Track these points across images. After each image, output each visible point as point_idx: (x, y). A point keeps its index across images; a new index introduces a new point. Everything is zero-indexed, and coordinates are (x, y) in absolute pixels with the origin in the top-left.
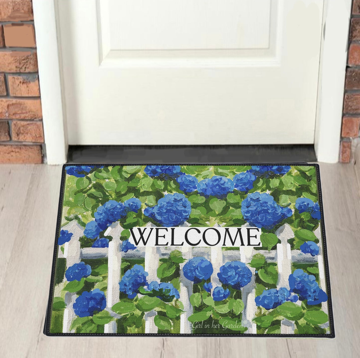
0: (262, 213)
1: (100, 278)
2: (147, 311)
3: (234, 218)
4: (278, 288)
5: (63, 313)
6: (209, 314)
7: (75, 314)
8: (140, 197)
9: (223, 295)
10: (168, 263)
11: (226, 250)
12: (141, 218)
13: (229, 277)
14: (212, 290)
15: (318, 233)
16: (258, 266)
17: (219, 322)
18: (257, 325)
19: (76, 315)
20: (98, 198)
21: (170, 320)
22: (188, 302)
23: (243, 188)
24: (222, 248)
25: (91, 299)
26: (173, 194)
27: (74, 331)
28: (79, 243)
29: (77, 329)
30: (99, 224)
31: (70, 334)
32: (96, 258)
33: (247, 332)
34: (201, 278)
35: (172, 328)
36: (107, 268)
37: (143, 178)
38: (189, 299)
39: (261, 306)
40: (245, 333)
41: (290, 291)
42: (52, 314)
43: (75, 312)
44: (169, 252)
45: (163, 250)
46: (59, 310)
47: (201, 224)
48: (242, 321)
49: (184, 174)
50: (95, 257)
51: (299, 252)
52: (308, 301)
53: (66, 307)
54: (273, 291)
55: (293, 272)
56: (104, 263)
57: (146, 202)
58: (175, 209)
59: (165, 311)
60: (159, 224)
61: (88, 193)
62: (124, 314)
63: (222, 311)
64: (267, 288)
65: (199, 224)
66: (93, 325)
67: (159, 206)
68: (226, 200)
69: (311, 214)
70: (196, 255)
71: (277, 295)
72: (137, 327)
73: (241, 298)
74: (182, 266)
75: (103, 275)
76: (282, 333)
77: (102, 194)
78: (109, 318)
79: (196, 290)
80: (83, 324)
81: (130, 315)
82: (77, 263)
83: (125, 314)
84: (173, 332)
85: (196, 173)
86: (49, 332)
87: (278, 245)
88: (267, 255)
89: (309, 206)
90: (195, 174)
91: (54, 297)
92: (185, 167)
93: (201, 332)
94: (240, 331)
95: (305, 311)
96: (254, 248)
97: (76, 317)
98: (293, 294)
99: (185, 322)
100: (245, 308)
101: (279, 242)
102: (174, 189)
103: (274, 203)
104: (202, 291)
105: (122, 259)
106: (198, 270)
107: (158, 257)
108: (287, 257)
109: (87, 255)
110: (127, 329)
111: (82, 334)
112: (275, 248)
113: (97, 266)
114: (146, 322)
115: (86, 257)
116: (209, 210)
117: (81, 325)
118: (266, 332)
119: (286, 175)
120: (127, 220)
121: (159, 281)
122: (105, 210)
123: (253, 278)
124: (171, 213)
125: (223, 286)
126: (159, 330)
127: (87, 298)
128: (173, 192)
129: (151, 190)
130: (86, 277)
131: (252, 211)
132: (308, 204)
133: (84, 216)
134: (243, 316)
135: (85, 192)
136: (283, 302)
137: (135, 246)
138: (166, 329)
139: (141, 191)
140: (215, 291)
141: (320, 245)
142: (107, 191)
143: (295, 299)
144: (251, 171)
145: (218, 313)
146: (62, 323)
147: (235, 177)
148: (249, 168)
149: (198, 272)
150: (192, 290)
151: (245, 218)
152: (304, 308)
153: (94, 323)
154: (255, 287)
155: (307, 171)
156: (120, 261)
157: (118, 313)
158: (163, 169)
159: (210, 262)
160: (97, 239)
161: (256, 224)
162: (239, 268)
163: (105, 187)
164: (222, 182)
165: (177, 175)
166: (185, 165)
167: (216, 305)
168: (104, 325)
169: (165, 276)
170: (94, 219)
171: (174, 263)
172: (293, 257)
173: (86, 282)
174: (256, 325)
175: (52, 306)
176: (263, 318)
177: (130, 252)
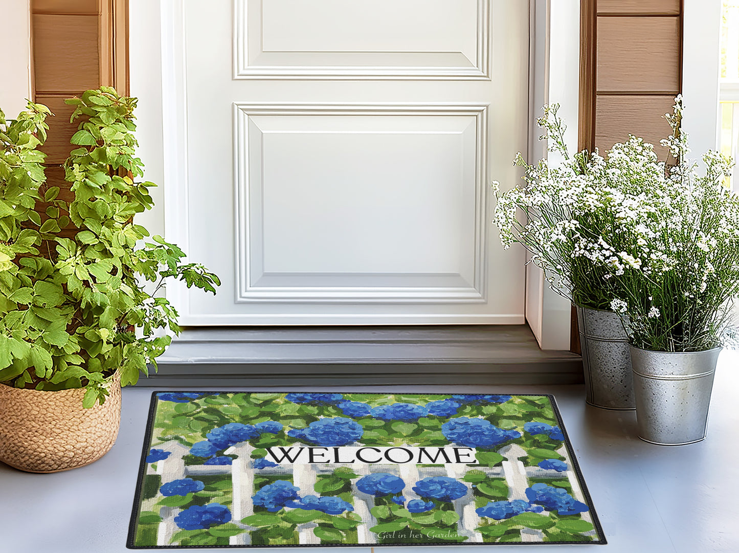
0: (475, 435)
1: (221, 493)
2: (300, 523)
3: (432, 439)
4: (510, 500)
5: (157, 527)
6: (403, 525)
7: (177, 527)
8: (280, 420)
9: (424, 507)
10: (331, 479)
11: (423, 467)
12: (284, 439)
13: (431, 490)
14: (406, 503)
15: (563, 451)
16: (475, 481)
17: (421, 532)
18: (483, 534)
19: (180, 528)
20: (212, 421)
21: (341, 532)
22: (368, 514)
23: (441, 414)
24: (417, 465)
25: (206, 512)
26: (333, 418)
27: (176, 543)
28: (183, 461)
29: (182, 542)
30: (214, 444)
31: (170, 546)
32: (212, 475)
33: (468, 541)
34: (386, 492)
35: (345, 539)
36: (231, 484)
37: (283, 404)
38: (370, 511)
39: (486, 517)
40: (464, 541)
41: (530, 503)
42: (137, 527)
43: (178, 525)
44: (332, 469)
45: (322, 467)
46: (149, 524)
47: (380, 444)
48: (458, 531)
49: (349, 401)
50: (210, 473)
51: (539, 468)
52: (559, 511)
53: (162, 520)
54: (502, 503)
55: (531, 486)
56: (225, 479)
57: (291, 425)
58: (338, 431)
59: (332, 523)
60: (312, 444)
61: (196, 416)
62: (262, 526)
63: (425, 522)
64: (493, 501)
65: (378, 444)
66: (210, 538)
67: (311, 428)
68: (417, 424)
69: (549, 436)
70: (377, 472)
71: (510, 506)
72: (284, 538)
73: (453, 510)
74: (353, 481)
75: (224, 491)
76: (523, 541)
77: (218, 418)
78: (236, 530)
79: (378, 503)
80: (192, 537)
81: (272, 527)
82: (179, 479)
83: (264, 526)
84: (346, 543)
85: (368, 401)
86: (133, 544)
87: (504, 463)
88: (487, 472)
89: (545, 429)
90: (365, 401)
91: (141, 511)
92: (350, 395)
93: (392, 542)
94: (456, 540)
95: (556, 521)
96: (467, 465)
97: (181, 530)
98: (535, 505)
99: (365, 533)
100: (462, 518)
101: (506, 459)
102: (335, 414)
103: (491, 427)
104: (389, 503)
105: (255, 476)
106: (380, 484)
107: (315, 473)
108: (519, 473)
109: (196, 472)
110: (269, 541)
111: (190, 546)
112: (500, 465)
113: (214, 482)
114: (300, 533)
115: (195, 474)
116: (391, 432)
117: (188, 538)
118: (498, 540)
119: (505, 403)
120: (260, 440)
121: (318, 496)
122: (224, 432)
123: (470, 492)
124: (332, 434)
125: (422, 499)
126: (322, 541)
127: (197, 512)
128: (333, 416)
129: (298, 415)
130: (195, 492)
131: (459, 433)
132: (543, 428)
133: (191, 437)
134: (459, 526)
135: (191, 416)
136: (521, 512)
137: (276, 463)
138: (334, 539)
139: (281, 415)
140: (411, 503)
141: (568, 461)
142: (227, 415)
143: (539, 510)
144: (452, 399)
145: (419, 524)
146: (156, 536)
147: (429, 405)
148: (448, 397)
149: (382, 486)
150: (373, 503)
151: (448, 439)
152: (554, 518)
153: (211, 535)
154: (474, 500)
155: (536, 400)
156: (253, 477)
157: (252, 526)
158: (314, 396)
159: (399, 478)
160: (211, 457)
161: (467, 445)
162: (446, 483)
163: (222, 411)
164: (409, 408)
165: (338, 402)
166: (349, 393)
167: (413, 516)
168: (229, 537)
169: (327, 490)
170: (207, 440)
171: (340, 478)
172: (528, 473)
173: (195, 498)
174: (481, 534)
175: (137, 520)
176: (490, 528)
177: (267, 469)
